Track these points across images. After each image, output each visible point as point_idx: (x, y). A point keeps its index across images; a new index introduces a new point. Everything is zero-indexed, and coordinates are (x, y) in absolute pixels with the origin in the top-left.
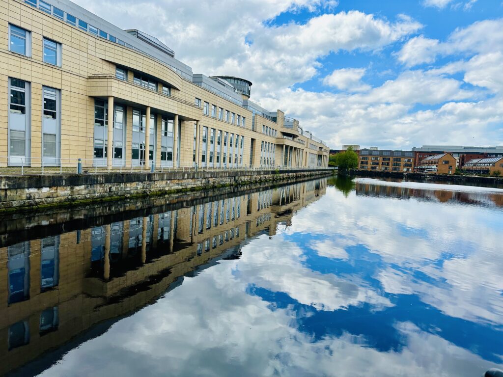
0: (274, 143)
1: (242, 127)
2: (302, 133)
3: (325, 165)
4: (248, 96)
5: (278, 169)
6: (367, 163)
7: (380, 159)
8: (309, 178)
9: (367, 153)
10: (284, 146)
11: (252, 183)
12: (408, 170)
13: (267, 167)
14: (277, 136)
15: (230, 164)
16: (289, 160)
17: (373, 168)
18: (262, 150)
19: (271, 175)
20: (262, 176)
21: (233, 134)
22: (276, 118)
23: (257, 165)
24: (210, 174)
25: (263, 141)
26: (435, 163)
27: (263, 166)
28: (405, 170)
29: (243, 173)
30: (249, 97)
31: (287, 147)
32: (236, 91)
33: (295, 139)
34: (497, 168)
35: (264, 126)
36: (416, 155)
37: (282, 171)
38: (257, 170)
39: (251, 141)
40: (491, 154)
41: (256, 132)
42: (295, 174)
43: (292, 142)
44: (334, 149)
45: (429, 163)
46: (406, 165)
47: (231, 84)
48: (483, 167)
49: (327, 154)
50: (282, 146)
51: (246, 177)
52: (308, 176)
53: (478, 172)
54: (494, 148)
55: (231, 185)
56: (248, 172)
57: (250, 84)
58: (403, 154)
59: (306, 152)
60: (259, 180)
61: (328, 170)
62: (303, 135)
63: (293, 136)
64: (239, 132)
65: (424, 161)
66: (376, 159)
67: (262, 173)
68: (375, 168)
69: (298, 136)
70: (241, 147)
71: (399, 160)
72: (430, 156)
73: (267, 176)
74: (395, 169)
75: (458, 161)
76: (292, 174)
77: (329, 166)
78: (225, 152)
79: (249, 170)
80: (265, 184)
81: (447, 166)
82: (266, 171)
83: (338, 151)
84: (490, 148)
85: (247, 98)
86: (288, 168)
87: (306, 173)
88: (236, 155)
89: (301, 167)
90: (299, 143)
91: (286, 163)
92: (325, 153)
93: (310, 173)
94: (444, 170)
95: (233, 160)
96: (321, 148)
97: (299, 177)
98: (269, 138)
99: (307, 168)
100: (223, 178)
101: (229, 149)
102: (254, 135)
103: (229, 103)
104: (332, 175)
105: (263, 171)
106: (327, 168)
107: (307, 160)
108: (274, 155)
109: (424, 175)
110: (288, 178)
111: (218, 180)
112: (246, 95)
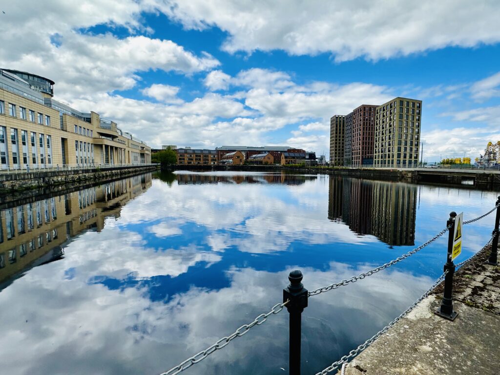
0: (91, 143)
1: (48, 126)
2: (122, 134)
3: (148, 162)
4: (50, 95)
5: (100, 168)
6: (184, 159)
7: (193, 156)
8: (134, 174)
9: (183, 151)
10: (104, 146)
11: (68, 182)
12: (214, 163)
13: (86, 166)
14: (93, 136)
15: (34, 165)
16: (111, 159)
17: (189, 163)
18: (76, 150)
19: (92, 174)
20: (80, 175)
21: (34, 133)
22: (90, 119)
23: (72, 165)
24: (4, 177)
25: (77, 141)
26: (231, 158)
27: (81, 165)
28: (212, 163)
29: (55, 174)
30: (52, 96)
31: (107, 146)
32: (33, 87)
33: (115, 140)
34: (266, 160)
35: (76, 126)
36: (218, 153)
37: (104, 169)
38: (73, 169)
39: (61, 140)
40: (262, 151)
41: (66, 131)
42: (119, 171)
43: (112, 142)
44: (155, 148)
45: (227, 158)
46: (212, 160)
47: (24, 79)
48: (259, 159)
49: (149, 153)
50: (101, 146)
51: (60, 177)
52: (132, 172)
53: (256, 162)
54: (263, 148)
55: (39, 187)
56: (62, 172)
57: (52, 83)
58: (210, 151)
59: (128, 151)
60: (78, 179)
61: (151, 166)
62: (123, 135)
63: (113, 137)
64: (43, 130)
65: (224, 156)
66: (191, 156)
67: (80, 172)
68: (191, 163)
69: (118, 137)
70: (48, 146)
71: (208, 156)
72: (228, 153)
73: (87, 175)
74: (205, 163)
75: (245, 156)
76: (116, 171)
77: (152, 162)
78: (24, 152)
79: (63, 170)
80: (85, 183)
81: (239, 159)
82: (85, 170)
83: (159, 150)
84: (261, 148)
85: (49, 97)
86: (110, 166)
87: (130, 170)
88: (42, 155)
89: (123, 165)
90: (120, 143)
91: (107, 161)
92: (147, 152)
93: (134, 169)
94: (237, 162)
95: (39, 160)
96: (143, 148)
97: (124, 173)
98: (84, 137)
99: (131, 165)
100: (26, 181)
101: (30, 149)
102: (64, 135)
103: (24, 99)
104: (156, 170)
105: (81, 170)
106: (150, 164)
107: (130, 158)
108: (93, 154)
109: (225, 166)
110: (112, 175)
111: (19, 182)
112: (48, 94)
